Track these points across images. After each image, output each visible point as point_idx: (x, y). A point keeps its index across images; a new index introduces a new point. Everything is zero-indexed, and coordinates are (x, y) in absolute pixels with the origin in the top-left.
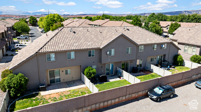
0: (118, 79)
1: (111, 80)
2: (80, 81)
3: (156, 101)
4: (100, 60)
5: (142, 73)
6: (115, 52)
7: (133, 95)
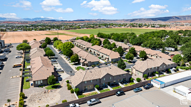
0: (106, 89)
1: (104, 89)
2: (94, 90)
3: (118, 96)
4: (100, 82)
5: (115, 86)
6: (105, 79)
7: (111, 94)
